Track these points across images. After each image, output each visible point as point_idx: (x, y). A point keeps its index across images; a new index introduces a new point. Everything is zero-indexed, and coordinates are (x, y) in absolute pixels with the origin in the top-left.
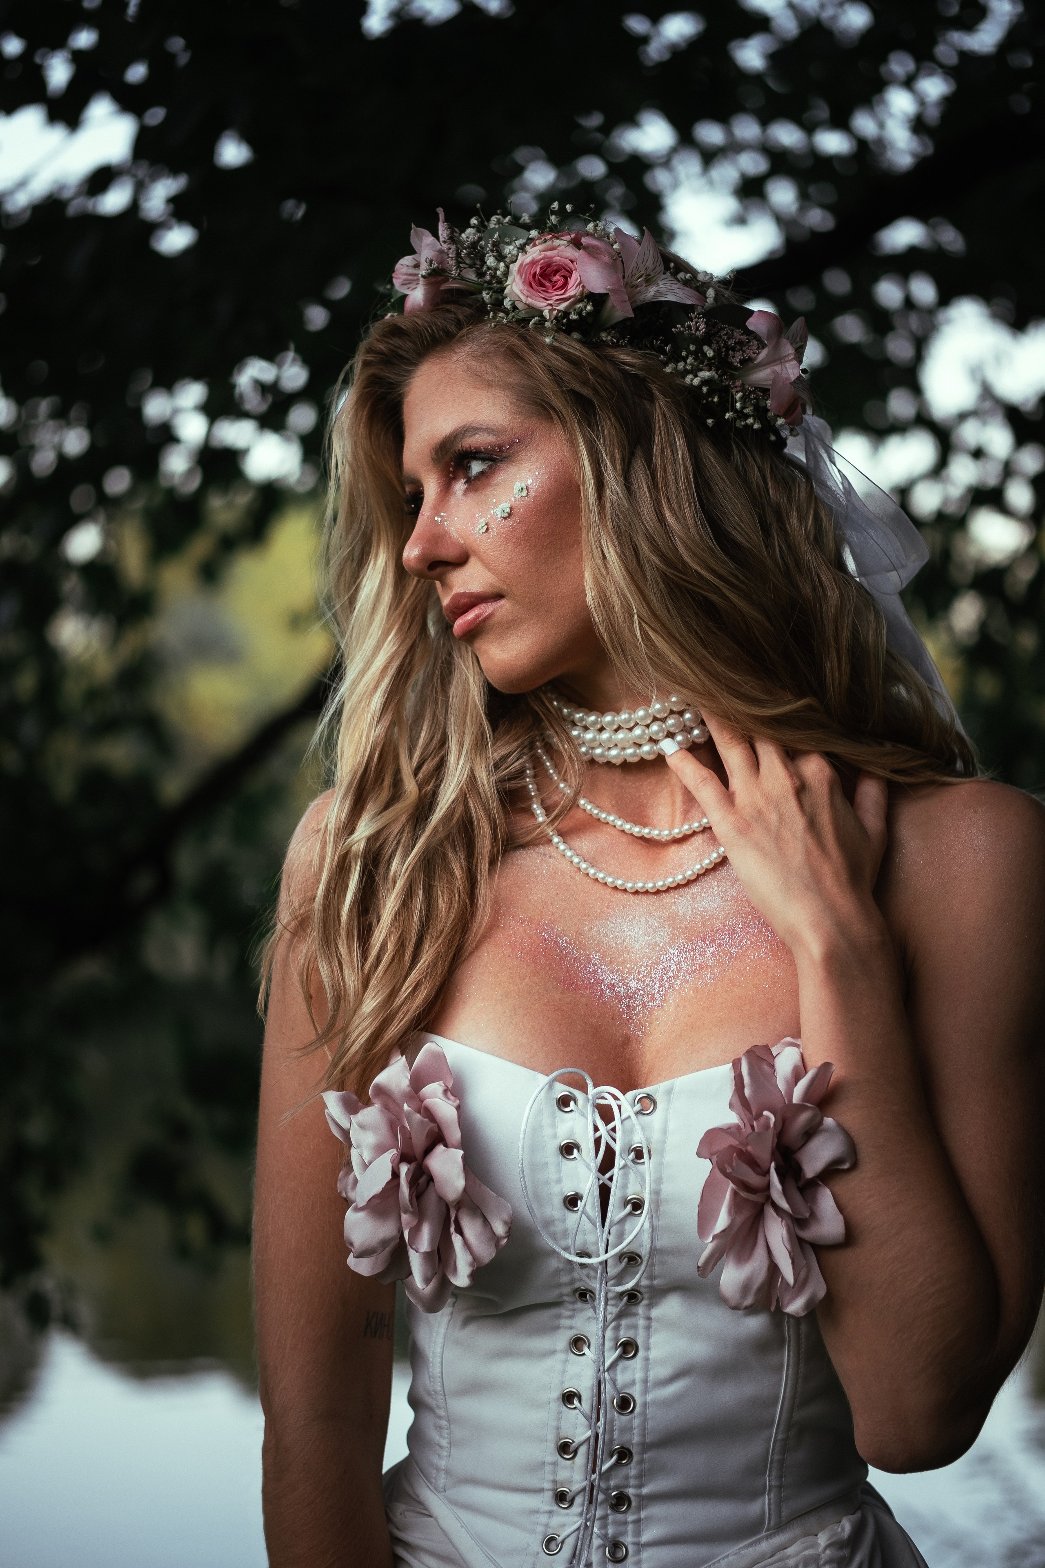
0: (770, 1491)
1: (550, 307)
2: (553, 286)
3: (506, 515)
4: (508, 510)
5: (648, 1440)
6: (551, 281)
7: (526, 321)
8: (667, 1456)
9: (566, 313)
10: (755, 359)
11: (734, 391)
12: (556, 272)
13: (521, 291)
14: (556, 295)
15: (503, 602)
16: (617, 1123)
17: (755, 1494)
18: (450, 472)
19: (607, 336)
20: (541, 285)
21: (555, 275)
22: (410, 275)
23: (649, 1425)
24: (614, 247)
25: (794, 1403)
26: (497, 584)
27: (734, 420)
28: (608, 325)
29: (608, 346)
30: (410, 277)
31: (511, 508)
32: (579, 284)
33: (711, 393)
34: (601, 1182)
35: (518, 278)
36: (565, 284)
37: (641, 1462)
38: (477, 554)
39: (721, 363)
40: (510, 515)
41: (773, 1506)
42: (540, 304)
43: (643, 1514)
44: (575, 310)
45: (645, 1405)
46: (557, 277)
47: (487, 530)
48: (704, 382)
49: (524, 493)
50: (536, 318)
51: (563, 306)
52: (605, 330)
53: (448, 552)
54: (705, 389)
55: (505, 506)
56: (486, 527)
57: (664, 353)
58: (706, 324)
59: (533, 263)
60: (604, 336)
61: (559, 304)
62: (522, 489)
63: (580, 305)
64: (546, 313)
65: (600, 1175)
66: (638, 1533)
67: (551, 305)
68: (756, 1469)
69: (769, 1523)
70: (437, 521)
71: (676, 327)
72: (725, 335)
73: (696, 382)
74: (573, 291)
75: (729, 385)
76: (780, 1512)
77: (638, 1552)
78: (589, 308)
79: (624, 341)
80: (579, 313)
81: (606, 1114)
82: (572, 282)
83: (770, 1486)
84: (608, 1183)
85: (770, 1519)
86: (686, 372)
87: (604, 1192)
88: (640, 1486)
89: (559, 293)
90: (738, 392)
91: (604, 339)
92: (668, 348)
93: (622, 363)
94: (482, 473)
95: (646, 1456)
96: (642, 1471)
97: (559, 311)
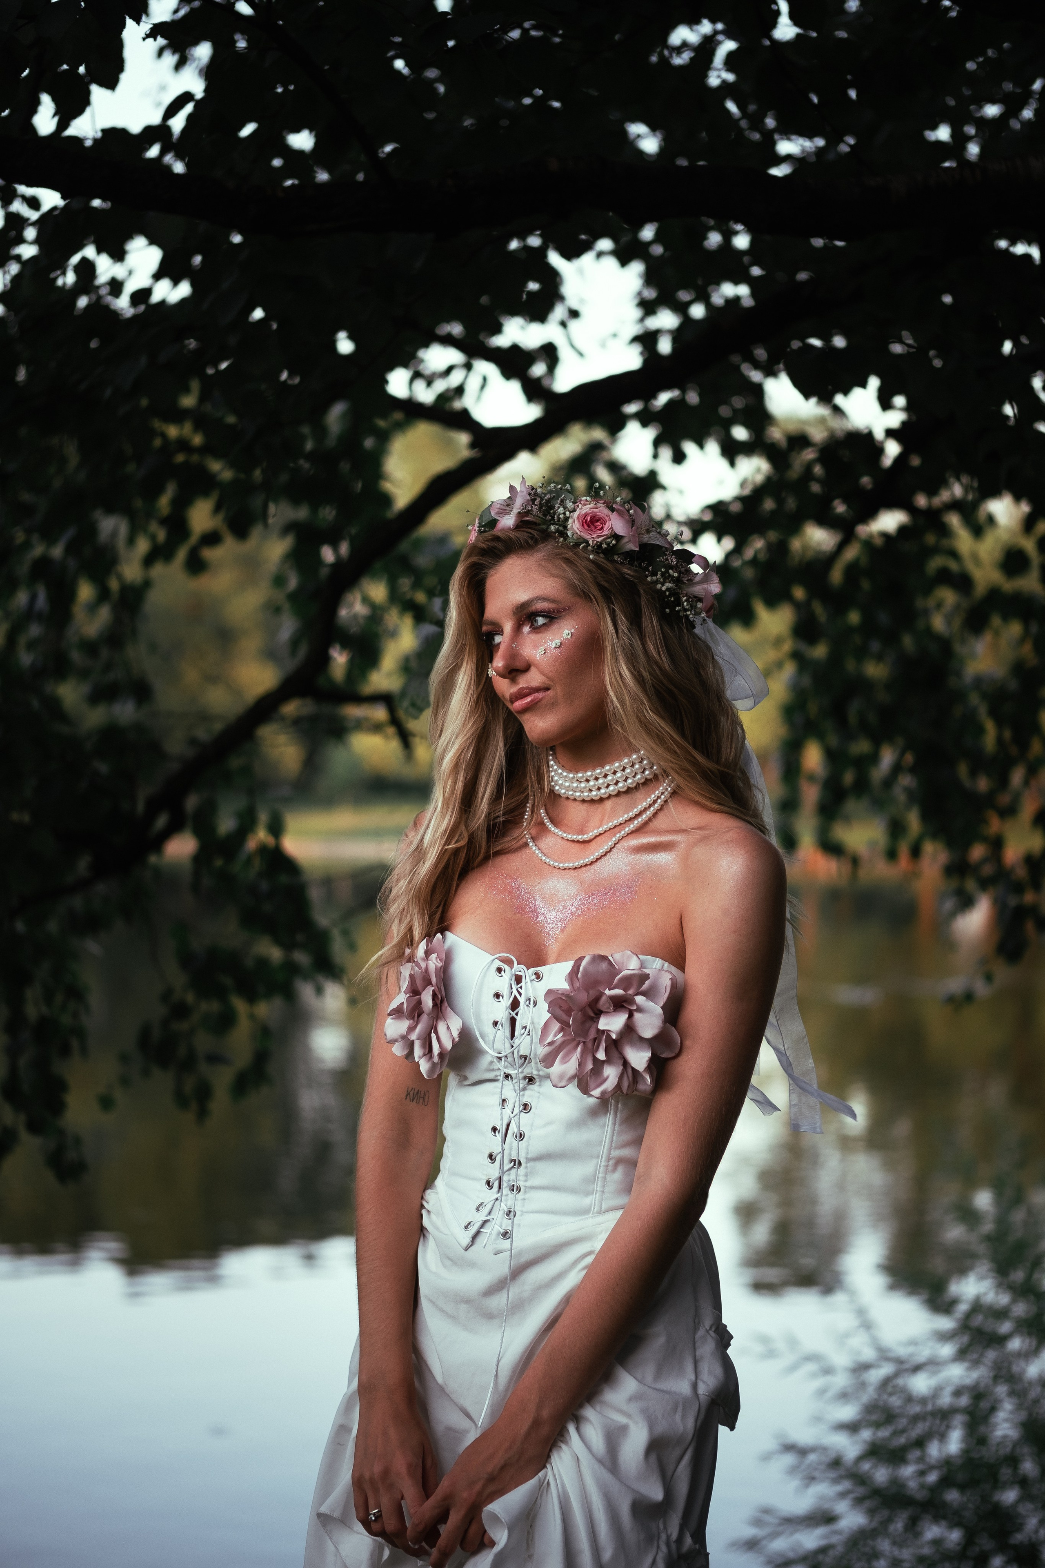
0: (596, 1193)
1: (593, 539)
2: (595, 528)
3: (558, 646)
4: (559, 644)
5: (529, 1157)
6: (594, 525)
7: (577, 545)
8: (540, 1165)
9: (601, 543)
10: (694, 580)
11: (681, 596)
12: (598, 521)
13: (578, 528)
14: (599, 533)
15: (549, 692)
16: (523, 984)
17: (587, 1194)
18: (522, 621)
19: (618, 558)
20: (589, 526)
21: (597, 522)
22: (502, 509)
23: (530, 1148)
24: (631, 512)
25: (611, 1146)
26: (547, 682)
27: (679, 611)
28: (620, 552)
29: (618, 563)
30: (502, 511)
31: (561, 643)
32: (610, 529)
33: (670, 596)
34: (512, 1016)
35: (576, 522)
36: (602, 528)
37: (526, 1167)
38: (536, 666)
39: (678, 581)
40: (560, 646)
41: (597, 1201)
42: (587, 537)
43: (527, 1196)
44: (606, 542)
45: (530, 1137)
46: (598, 524)
47: (545, 653)
48: (668, 589)
49: (569, 637)
50: (584, 544)
51: (600, 539)
52: (618, 554)
53: (519, 665)
54: (667, 593)
55: (558, 642)
56: (544, 651)
57: (648, 571)
58: (676, 558)
59: (586, 515)
60: (616, 557)
61: (598, 538)
62: (569, 634)
63: (609, 540)
64: (590, 542)
65: (511, 1012)
66: (523, 1206)
67: (593, 538)
68: (591, 1180)
69: (594, 1210)
70: (513, 647)
71: (659, 558)
72: (680, 565)
73: (664, 588)
74: (606, 532)
75: (679, 593)
76: (601, 1205)
77: (522, 1215)
78: (614, 542)
79: (626, 561)
80: (608, 544)
81: (518, 979)
82: (606, 527)
83: (596, 1190)
84: (515, 1016)
85: (594, 1208)
86: (657, 582)
87: (513, 1021)
88: (526, 1181)
89: (599, 532)
90: (684, 597)
91: (616, 559)
92: (650, 568)
93: (625, 573)
94: (544, 624)
95: (528, 1165)
96: (526, 1173)
97: (597, 542)
